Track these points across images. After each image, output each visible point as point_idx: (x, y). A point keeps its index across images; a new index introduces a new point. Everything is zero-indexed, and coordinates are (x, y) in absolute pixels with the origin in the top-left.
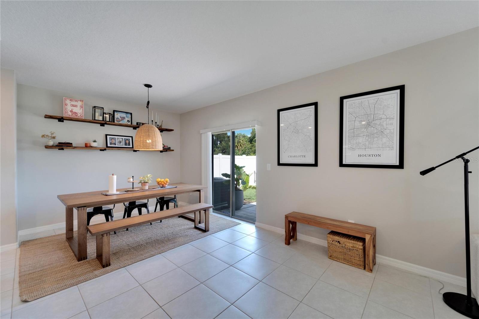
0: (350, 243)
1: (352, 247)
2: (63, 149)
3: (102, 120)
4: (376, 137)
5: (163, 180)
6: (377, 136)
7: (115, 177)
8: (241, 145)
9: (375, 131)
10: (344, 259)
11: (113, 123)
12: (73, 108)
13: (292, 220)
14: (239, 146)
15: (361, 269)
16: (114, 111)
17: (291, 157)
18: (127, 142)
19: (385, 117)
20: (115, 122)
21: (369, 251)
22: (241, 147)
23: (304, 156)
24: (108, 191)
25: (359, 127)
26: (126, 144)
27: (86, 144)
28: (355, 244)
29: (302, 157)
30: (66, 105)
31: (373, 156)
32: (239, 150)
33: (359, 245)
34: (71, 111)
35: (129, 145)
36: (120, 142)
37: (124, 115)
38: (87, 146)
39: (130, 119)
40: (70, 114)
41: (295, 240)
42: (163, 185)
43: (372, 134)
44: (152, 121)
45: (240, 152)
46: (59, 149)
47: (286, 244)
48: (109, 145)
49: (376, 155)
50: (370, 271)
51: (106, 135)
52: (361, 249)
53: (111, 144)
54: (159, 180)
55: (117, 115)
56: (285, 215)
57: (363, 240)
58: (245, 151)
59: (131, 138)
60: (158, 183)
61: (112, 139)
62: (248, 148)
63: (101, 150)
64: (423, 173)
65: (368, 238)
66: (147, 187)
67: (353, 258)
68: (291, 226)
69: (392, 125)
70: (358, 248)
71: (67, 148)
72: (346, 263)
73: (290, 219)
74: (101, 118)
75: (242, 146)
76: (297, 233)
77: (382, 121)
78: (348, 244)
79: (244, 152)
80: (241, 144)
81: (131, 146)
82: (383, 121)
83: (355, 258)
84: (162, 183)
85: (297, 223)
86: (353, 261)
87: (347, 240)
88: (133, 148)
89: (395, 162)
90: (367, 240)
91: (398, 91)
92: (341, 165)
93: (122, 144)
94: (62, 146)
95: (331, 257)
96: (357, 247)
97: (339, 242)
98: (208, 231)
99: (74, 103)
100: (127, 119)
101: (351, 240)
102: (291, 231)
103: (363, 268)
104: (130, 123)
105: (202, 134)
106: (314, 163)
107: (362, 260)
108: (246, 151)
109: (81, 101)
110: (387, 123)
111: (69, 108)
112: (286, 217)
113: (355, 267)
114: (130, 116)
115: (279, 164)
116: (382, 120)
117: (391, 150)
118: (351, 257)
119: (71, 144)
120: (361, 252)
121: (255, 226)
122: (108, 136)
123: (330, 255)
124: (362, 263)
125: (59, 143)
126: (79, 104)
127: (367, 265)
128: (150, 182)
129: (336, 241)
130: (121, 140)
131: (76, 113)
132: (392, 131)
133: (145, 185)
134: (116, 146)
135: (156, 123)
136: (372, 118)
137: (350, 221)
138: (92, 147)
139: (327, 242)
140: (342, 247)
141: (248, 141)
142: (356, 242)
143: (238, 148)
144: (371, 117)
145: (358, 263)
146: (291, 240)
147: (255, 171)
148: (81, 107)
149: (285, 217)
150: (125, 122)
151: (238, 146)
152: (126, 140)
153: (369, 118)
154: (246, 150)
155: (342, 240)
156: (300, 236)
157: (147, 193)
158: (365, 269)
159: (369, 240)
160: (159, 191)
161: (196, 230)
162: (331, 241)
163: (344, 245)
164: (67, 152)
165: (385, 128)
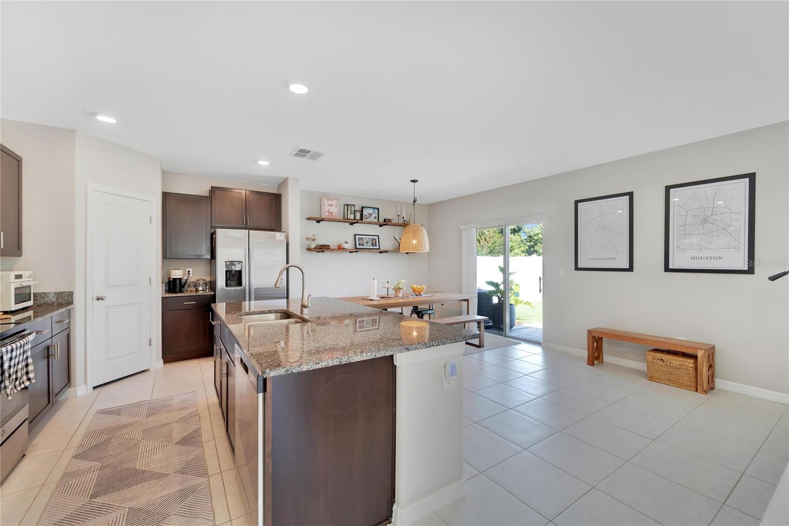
0: (677, 361)
1: (679, 365)
2: (323, 252)
3: (353, 218)
4: (716, 236)
5: (419, 287)
6: (717, 234)
7: (376, 281)
8: (485, 239)
9: (715, 228)
10: (669, 380)
11: (361, 221)
12: (329, 207)
13: (597, 335)
14: (482, 239)
15: (692, 391)
16: (362, 208)
17: (594, 259)
18: (374, 242)
19: (729, 211)
20: (364, 219)
21: (702, 370)
22: (486, 243)
23: (613, 259)
24: (369, 297)
25: (692, 223)
26: (373, 246)
27: (339, 246)
28: (684, 361)
29: (610, 259)
30: (324, 205)
31: (712, 258)
32: (482, 246)
33: (690, 363)
34: (328, 211)
35: (376, 246)
36: (367, 243)
37: (371, 211)
38: (340, 248)
39: (377, 216)
40: (327, 214)
41: (601, 362)
42: (419, 292)
43: (712, 231)
44: (399, 216)
45: (486, 250)
46: (317, 252)
47: (588, 364)
48: (358, 247)
49: (715, 258)
50: (704, 393)
51: (355, 235)
52: (692, 367)
53: (359, 245)
54: (415, 286)
55: (365, 212)
56: (588, 330)
57: (694, 357)
58: (494, 249)
59: (377, 237)
60: (414, 291)
61: (360, 239)
62: (499, 243)
63: (350, 252)
64: (773, 278)
65: (700, 354)
66: (401, 295)
67: (681, 378)
68: (595, 344)
69: (739, 220)
70: (687, 366)
71: (327, 251)
72: (672, 384)
73: (594, 334)
74: (352, 217)
75: (488, 240)
76: (604, 355)
77: (724, 217)
78: (675, 362)
79: (491, 250)
80: (486, 237)
81: (378, 247)
82: (726, 216)
83: (684, 378)
84: (419, 290)
85: (604, 339)
86: (682, 381)
87: (674, 358)
88: (379, 249)
89: (743, 267)
90: (699, 358)
91: (747, 180)
92: (667, 269)
93: (369, 244)
94: (322, 248)
95: (651, 378)
96: (687, 364)
97: (661, 360)
98: (483, 347)
99: (331, 202)
100: (374, 215)
101: (679, 357)
102: (595, 349)
103: (694, 390)
104: (376, 220)
105: (463, 231)
106: (628, 267)
107: (694, 379)
108: (496, 248)
109: (336, 199)
110: (731, 218)
111: (326, 208)
112: (590, 332)
113: (684, 389)
114: (377, 211)
115: (577, 268)
116: (725, 214)
117: (737, 251)
118: (679, 378)
119: (329, 246)
120: (692, 371)
121: (542, 347)
122: (357, 237)
123: (649, 376)
124: (693, 384)
125: (321, 246)
126: (334, 203)
127: (700, 385)
128: (404, 288)
129: (659, 359)
130: (368, 239)
131: (332, 213)
132: (738, 228)
133: (399, 292)
134: (364, 247)
135: (403, 218)
136: (711, 212)
137: (678, 338)
138: (343, 249)
139: (646, 364)
140: (667, 365)
141: (497, 232)
142: (686, 360)
143: (481, 243)
144: (709, 211)
145: (688, 383)
146: (595, 362)
147: (540, 278)
148: (336, 206)
149: (588, 332)
150: (372, 219)
151: (481, 241)
152: (373, 240)
153: (706, 212)
154: (495, 246)
155: (666, 357)
156: (606, 358)
157: (401, 301)
158: (697, 391)
159: (702, 356)
160: (413, 299)
161: (468, 345)
162: (652, 360)
163: (669, 363)
164: (326, 255)
165: (729, 225)
